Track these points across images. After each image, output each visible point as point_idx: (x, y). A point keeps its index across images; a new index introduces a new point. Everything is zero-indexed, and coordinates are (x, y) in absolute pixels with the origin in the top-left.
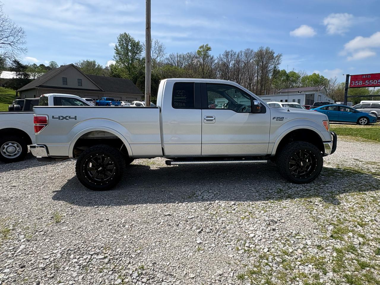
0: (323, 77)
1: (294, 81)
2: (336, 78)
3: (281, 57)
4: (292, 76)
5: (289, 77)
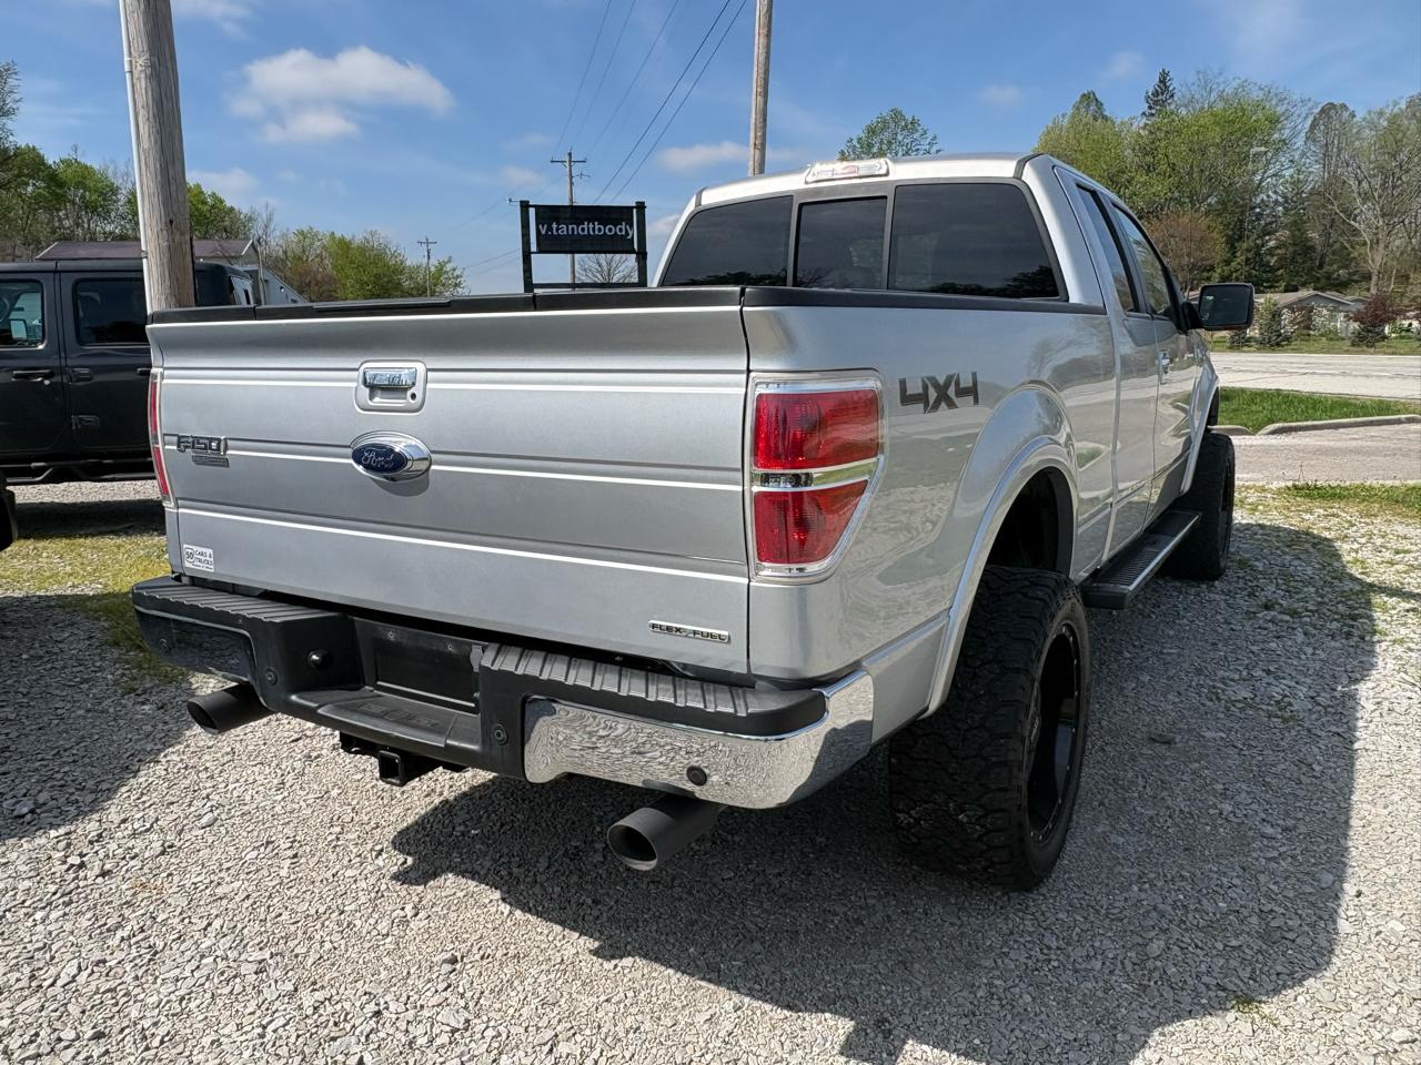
0: (221, 201)
1: (92, 208)
2: (269, 209)
3: (12, 82)
4: (80, 184)
5: (61, 185)
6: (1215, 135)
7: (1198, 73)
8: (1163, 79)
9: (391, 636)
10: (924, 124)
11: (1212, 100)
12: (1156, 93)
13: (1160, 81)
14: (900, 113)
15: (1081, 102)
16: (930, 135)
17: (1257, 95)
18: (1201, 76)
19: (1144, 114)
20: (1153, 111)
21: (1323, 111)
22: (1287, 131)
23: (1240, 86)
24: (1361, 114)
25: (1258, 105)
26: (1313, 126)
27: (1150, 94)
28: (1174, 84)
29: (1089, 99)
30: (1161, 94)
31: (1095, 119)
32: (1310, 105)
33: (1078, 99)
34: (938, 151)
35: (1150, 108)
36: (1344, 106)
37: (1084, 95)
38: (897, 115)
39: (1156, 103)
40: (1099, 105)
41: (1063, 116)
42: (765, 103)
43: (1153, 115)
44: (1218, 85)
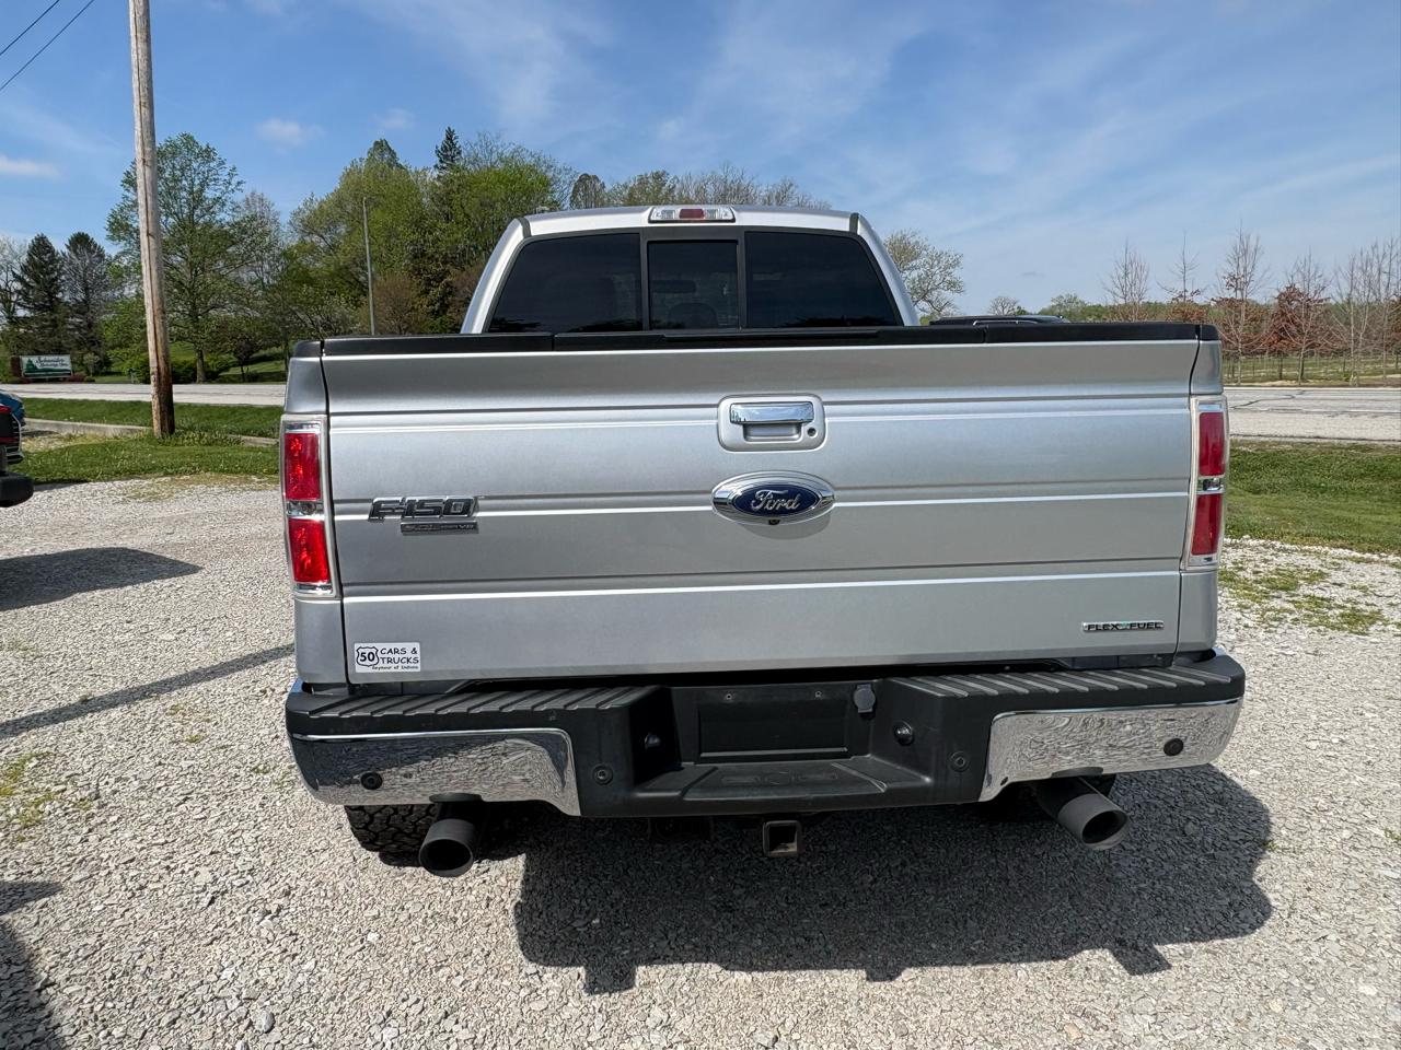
6: (500, 191)
7: (479, 135)
8: (450, 136)
9: (729, 698)
10: (220, 153)
11: (493, 160)
12: (445, 149)
13: (448, 138)
14: (192, 138)
15: (375, 149)
16: (229, 166)
17: (529, 160)
18: (482, 138)
19: (436, 166)
20: (445, 165)
21: (580, 180)
22: (557, 195)
23: (516, 151)
24: (608, 187)
25: (532, 169)
26: (575, 192)
27: (439, 148)
28: (460, 143)
29: (381, 146)
30: (449, 151)
31: (390, 166)
32: (572, 173)
33: (372, 146)
34: (239, 183)
35: (441, 161)
36: (595, 178)
37: (376, 143)
38: (189, 141)
39: (446, 157)
40: (393, 154)
41: (361, 159)
42: (152, 116)
43: (444, 168)
44: (497, 147)
